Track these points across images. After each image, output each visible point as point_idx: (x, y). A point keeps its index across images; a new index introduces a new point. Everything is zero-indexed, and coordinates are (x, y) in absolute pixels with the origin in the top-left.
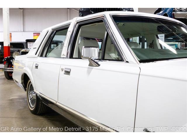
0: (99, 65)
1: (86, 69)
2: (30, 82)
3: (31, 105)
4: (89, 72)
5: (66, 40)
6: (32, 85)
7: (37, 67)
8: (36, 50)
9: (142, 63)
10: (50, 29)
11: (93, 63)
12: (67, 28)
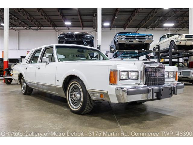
0: (48, 64)
1: (45, 66)
2: (23, 78)
3: (23, 90)
5: (39, 55)
7: (26, 69)
8: (26, 60)
10: (33, 50)
11: (47, 63)
12: (41, 50)
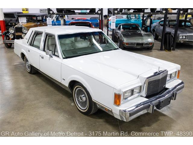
2: (26, 57)
3: (28, 69)
4: (49, 59)
6: (27, 59)
7: (29, 51)
8: (27, 40)
9: (65, 59)
11: (51, 56)
